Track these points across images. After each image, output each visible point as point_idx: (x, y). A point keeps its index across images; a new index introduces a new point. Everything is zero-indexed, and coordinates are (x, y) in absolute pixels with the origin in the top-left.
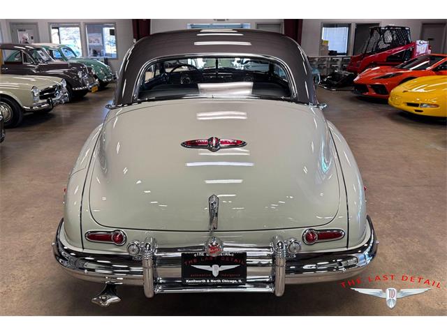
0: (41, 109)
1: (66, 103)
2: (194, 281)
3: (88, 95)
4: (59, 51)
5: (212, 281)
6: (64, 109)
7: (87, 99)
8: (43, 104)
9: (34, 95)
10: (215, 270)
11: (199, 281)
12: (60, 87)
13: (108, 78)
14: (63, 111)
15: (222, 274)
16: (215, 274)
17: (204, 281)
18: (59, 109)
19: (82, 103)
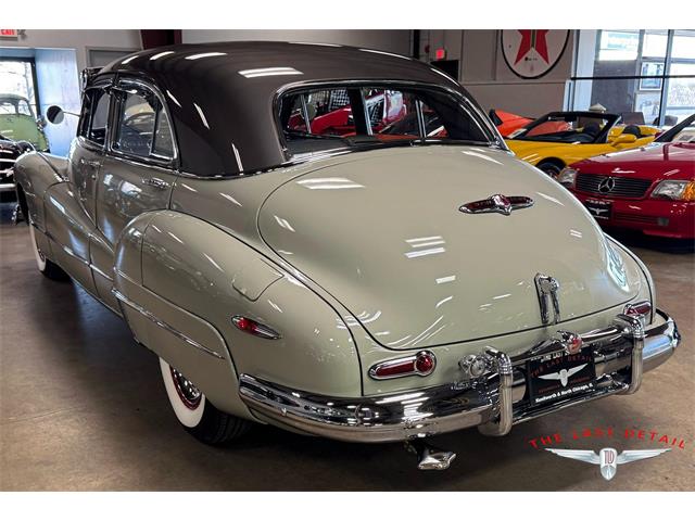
2: (545, 398)
5: (563, 393)
10: (563, 376)
11: (550, 397)
15: (573, 381)
16: (564, 383)
17: (554, 395)
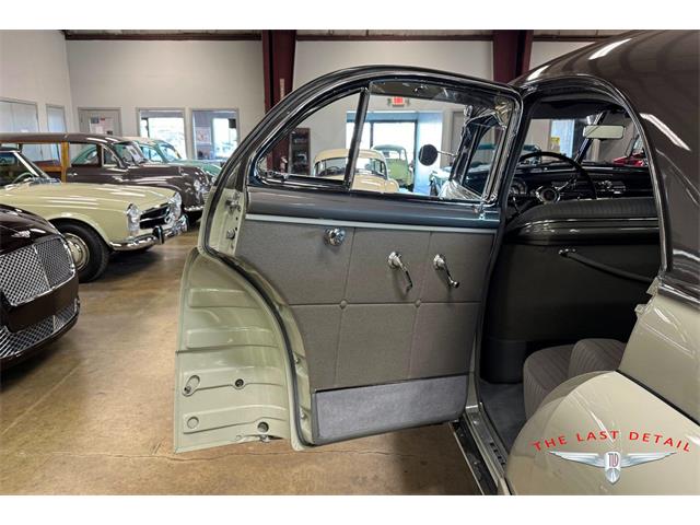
4: (156, 149)
8: (145, 237)
9: (130, 221)
12: (173, 207)
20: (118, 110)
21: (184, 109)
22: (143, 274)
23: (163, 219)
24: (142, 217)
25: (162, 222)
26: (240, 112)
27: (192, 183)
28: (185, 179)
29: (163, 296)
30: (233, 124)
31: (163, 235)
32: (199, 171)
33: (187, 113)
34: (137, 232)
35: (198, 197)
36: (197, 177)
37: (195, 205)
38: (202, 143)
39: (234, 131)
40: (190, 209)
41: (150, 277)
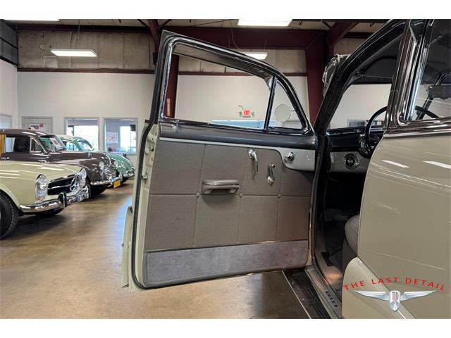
0: (48, 209)
1: (85, 200)
3: (106, 192)
4: (75, 143)
6: (77, 209)
7: (104, 197)
8: (52, 201)
9: (39, 188)
12: (78, 179)
13: (129, 172)
14: (75, 212)
18: (70, 210)
19: (100, 201)
20: (51, 118)
21: (98, 118)
22: (49, 232)
23: (69, 187)
24: (50, 185)
25: (68, 190)
26: (139, 121)
27: (98, 163)
28: (93, 162)
29: (59, 251)
30: (133, 128)
31: (66, 200)
32: (105, 156)
33: (101, 121)
34: (44, 197)
35: (102, 174)
36: (103, 160)
37: (100, 181)
38: (112, 142)
39: (134, 133)
40: (95, 184)
41: (53, 235)
